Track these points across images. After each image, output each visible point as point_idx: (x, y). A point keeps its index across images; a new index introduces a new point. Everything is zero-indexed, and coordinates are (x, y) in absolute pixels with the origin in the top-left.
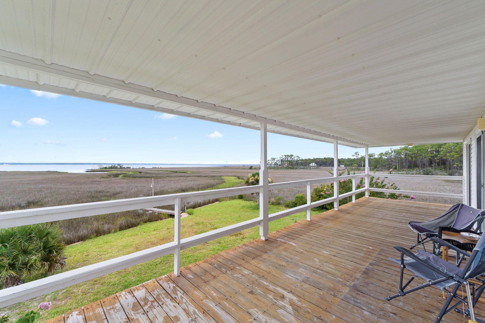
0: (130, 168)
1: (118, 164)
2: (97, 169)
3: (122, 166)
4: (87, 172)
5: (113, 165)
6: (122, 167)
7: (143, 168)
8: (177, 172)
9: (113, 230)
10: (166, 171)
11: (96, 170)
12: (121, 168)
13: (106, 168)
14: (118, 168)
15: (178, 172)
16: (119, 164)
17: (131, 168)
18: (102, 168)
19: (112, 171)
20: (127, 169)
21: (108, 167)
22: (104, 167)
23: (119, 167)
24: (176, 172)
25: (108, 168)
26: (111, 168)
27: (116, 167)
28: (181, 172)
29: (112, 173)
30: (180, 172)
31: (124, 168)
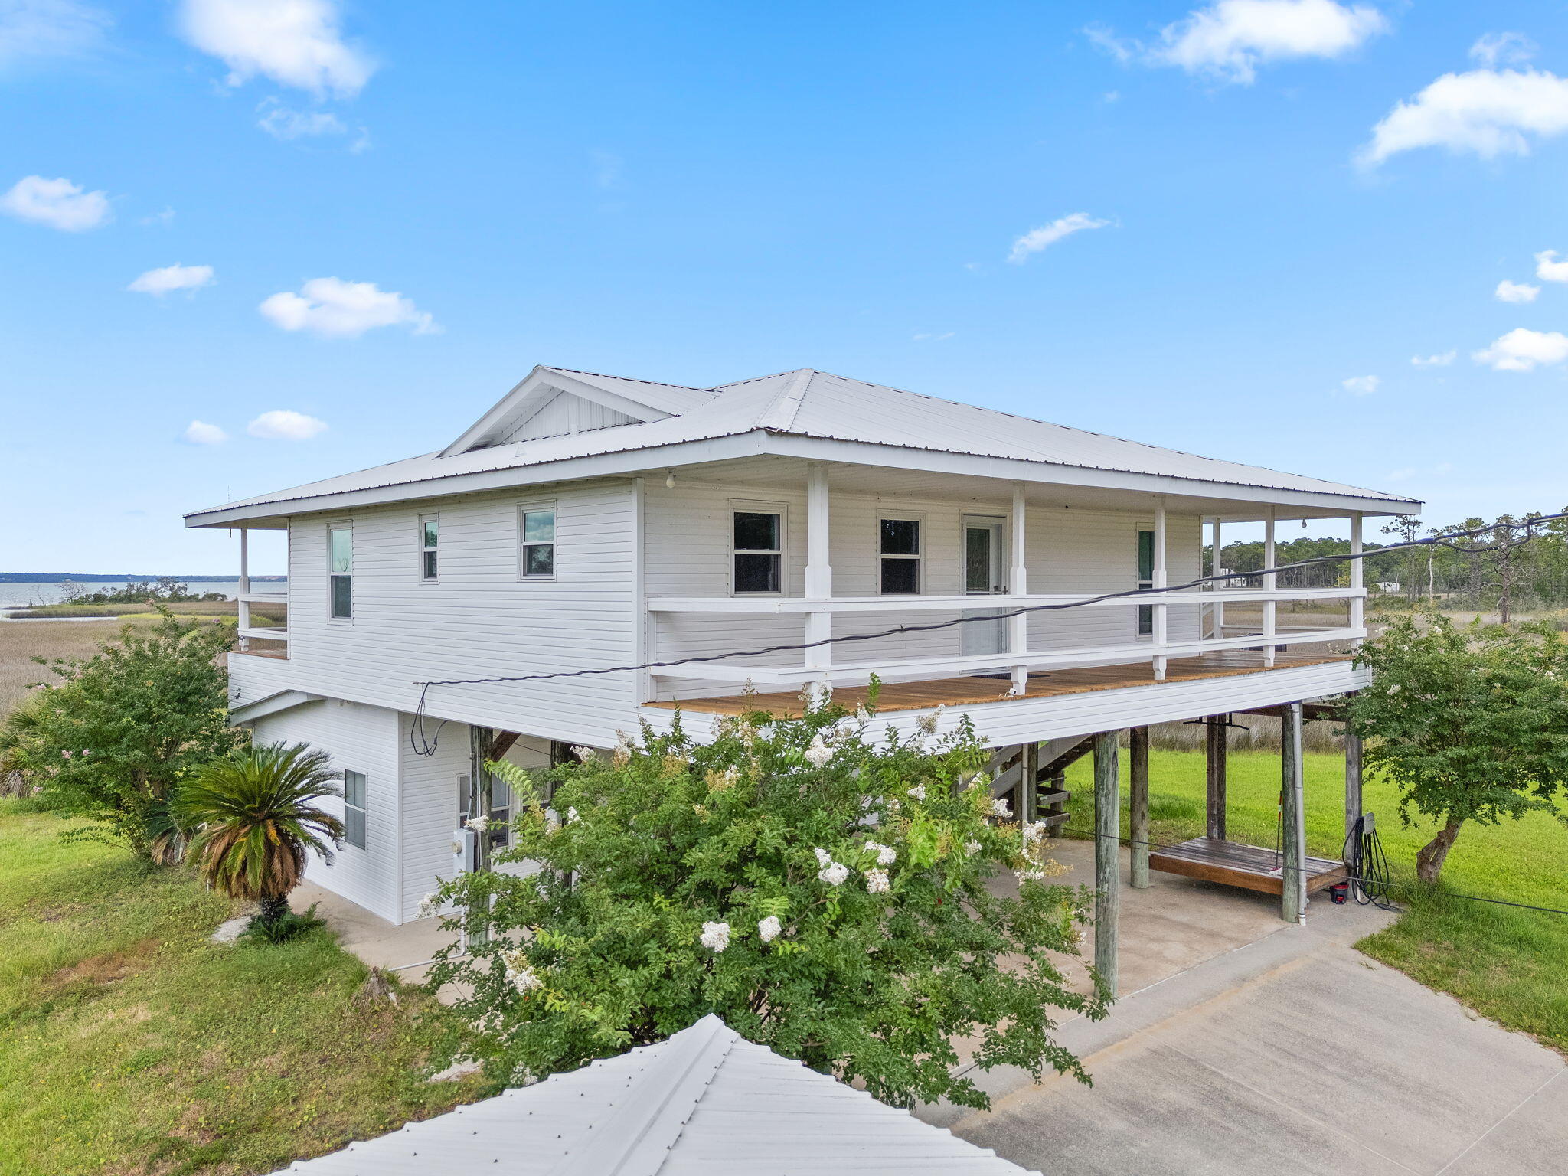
0: (224, 597)
1: (160, 579)
3: (180, 588)
4: (13, 616)
5: (137, 584)
6: (182, 593)
11: (52, 607)
12: (176, 597)
13: (100, 599)
14: (164, 600)
16: (165, 580)
18: (84, 601)
20: (212, 606)
21: (109, 594)
22: (88, 597)
23: (167, 594)
25: (113, 600)
26: (125, 598)
27: (153, 591)
31: (193, 598)
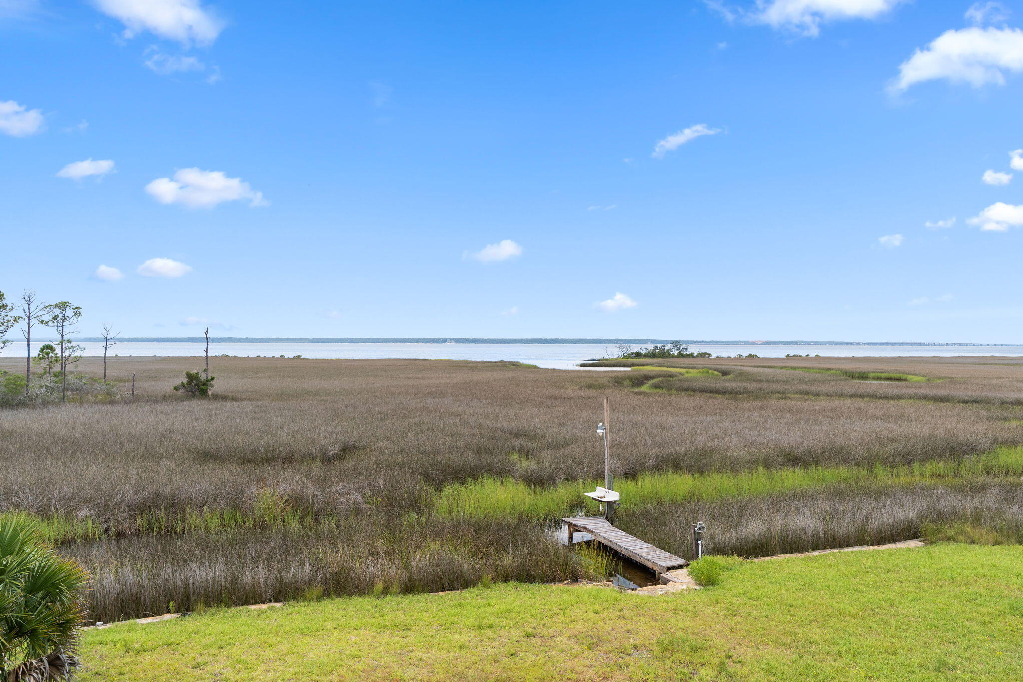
0: (710, 355)
1: (673, 343)
2: (615, 357)
3: (684, 349)
4: (583, 365)
5: (659, 345)
6: (685, 352)
7: (750, 356)
8: (867, 378)
9: (379, 586)
10: (823, 369)
12: (681, 355)
13: (638, 355)
14: (673, 356)
15: (871, 375)
16: (675, 343)
17: (714, 356)
18: (629, 356)
19: (644, 365)
20: (700, 361)
21: (643, 352)
22: (632, 353)
23: (676, 353)
24: (863, 376)
25: (646, 356)
26: (653, 355)
27: (668, 351)
28: (883, 375)
29: (640, 370)
30: (880, 379)
31: (691, 356)
